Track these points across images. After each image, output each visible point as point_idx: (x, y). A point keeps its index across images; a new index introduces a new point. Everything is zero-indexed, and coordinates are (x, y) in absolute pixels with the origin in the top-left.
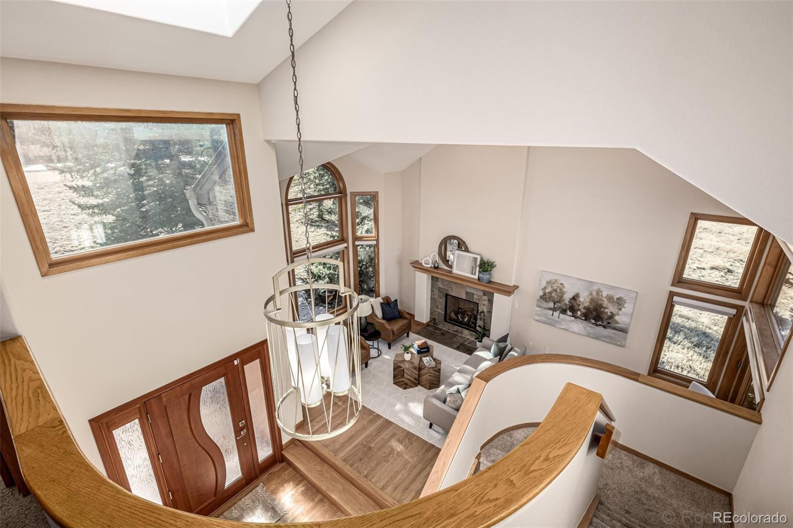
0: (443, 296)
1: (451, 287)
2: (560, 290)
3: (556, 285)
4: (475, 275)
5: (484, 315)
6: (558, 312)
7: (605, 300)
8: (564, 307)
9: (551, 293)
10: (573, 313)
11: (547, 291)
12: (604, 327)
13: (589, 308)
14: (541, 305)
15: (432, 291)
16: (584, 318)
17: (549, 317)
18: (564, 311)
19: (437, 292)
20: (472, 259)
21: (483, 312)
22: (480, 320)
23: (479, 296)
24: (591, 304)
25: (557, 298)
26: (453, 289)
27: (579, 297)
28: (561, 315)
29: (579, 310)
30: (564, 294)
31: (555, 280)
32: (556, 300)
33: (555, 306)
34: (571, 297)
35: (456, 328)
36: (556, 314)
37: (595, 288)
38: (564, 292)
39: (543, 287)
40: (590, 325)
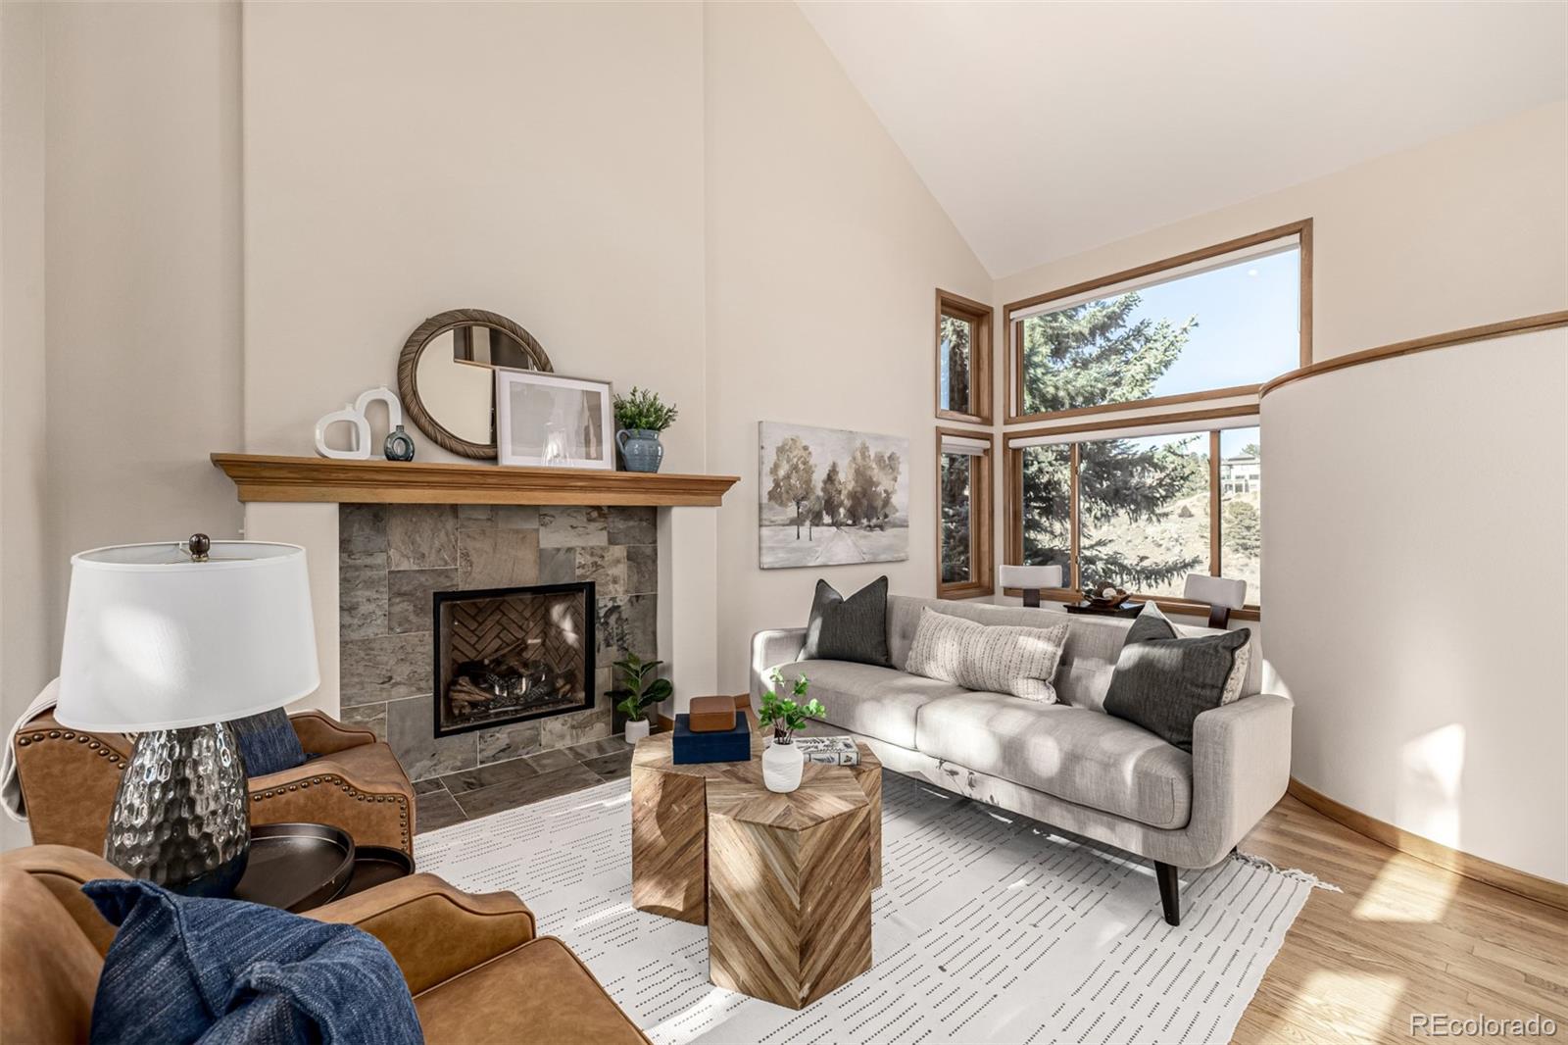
0: (419, 611)
1: (466, 555)
2: (804, 463)
3: (795, 453)
4: (599, 457)
5: (619, 619)
6: (808, 523)
7: (874, 466)
8: (817, 508)
9: (788, 477)
10: (833, 518)
11: (782, 473)
12: (881, 528)
13: (855, 493)
14: (773, 519)
15: (347, 608)
16: (850, 522)
17: (791, 545)
18: (817, 520)
19: (374, 603)
20: (578, 399)
21: (615, 609)
22: (608, 645)
23: (592, 555)
24: (856, 482)
25: (801, 487)
26: (474, 558)
27: (837, 473)
28: (814, 529)
29: (841, 504)
30: (813, 472)
31: (792, 439)
32: (801, 493)
33: (800, 510)
34: (824, 476)
35: (502, 736)
36: (804, 530)
37: (858, 444)
38: (811, 467)
39: (772, 466)
40: (862, 532)
